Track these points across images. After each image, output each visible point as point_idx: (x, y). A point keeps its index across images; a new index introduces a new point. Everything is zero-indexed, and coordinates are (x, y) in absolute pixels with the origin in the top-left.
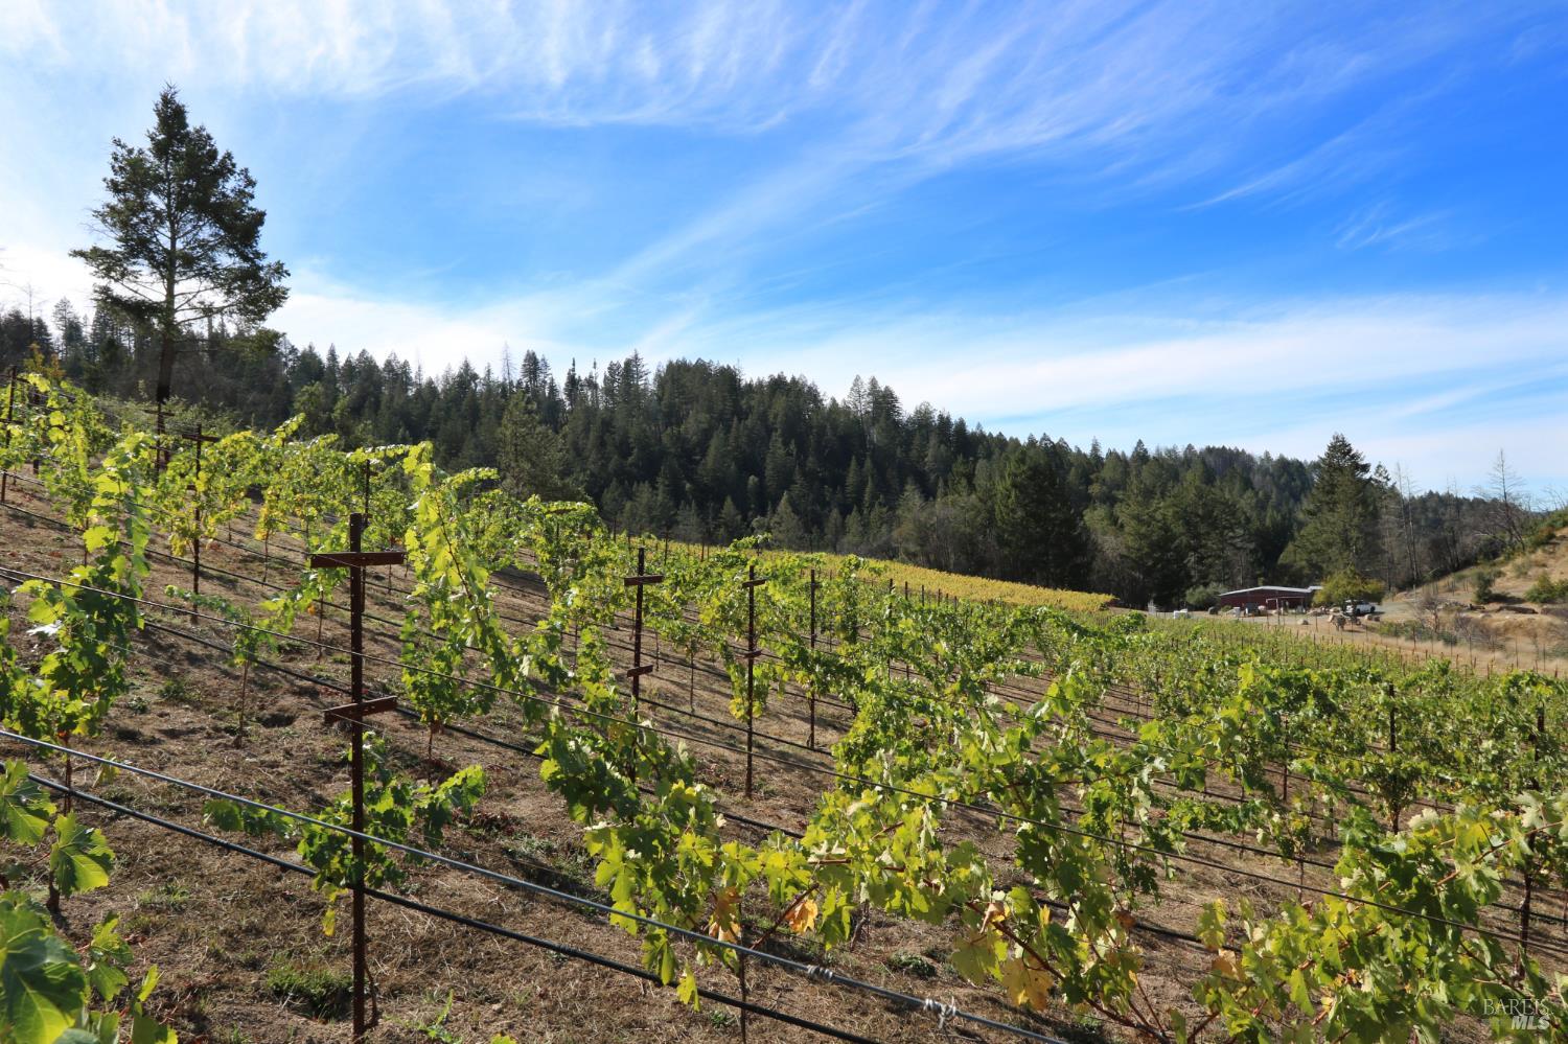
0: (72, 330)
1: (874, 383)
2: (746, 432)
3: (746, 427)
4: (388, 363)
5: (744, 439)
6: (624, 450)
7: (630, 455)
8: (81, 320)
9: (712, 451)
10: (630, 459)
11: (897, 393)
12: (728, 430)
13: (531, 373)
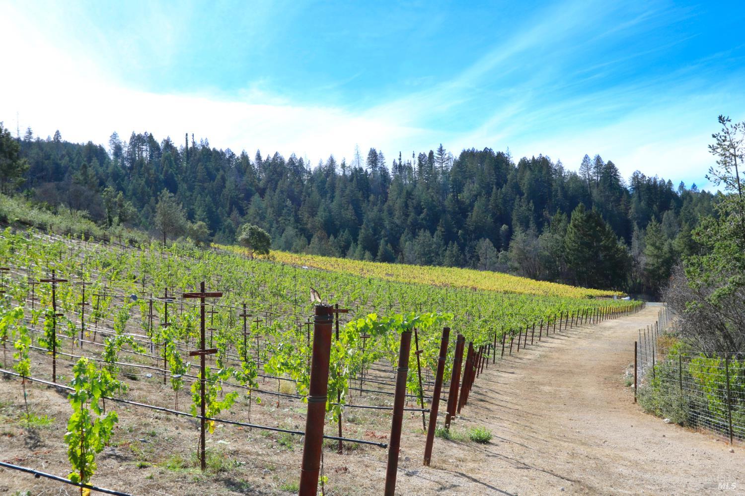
0: (118, 149)
1: (598, 159)
2: (502, 196)
3: (501, 193)
4: (291, 159)
5: (500, 201)
6: (419, 210)
7: (422, 213)
8: (123, 144)
9: (476, 208)
10: (422, 216)
11: (617, 166)
12: (489, 194)
13: (373, 162)
